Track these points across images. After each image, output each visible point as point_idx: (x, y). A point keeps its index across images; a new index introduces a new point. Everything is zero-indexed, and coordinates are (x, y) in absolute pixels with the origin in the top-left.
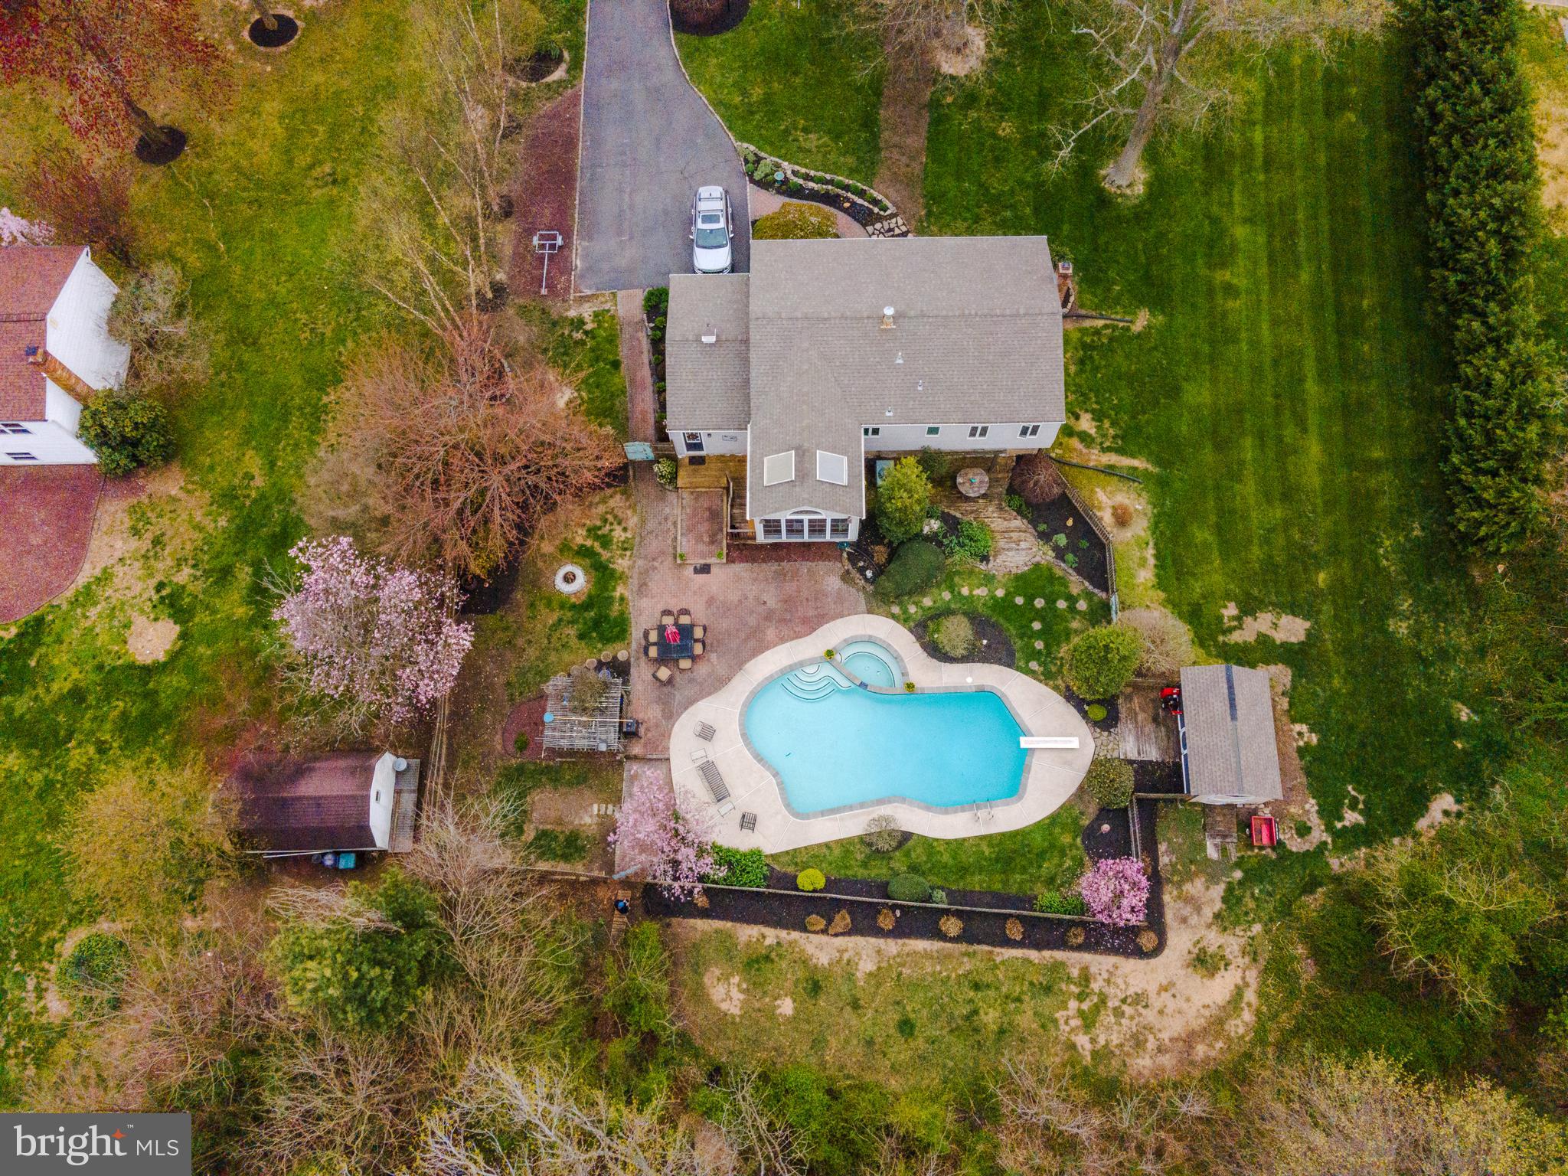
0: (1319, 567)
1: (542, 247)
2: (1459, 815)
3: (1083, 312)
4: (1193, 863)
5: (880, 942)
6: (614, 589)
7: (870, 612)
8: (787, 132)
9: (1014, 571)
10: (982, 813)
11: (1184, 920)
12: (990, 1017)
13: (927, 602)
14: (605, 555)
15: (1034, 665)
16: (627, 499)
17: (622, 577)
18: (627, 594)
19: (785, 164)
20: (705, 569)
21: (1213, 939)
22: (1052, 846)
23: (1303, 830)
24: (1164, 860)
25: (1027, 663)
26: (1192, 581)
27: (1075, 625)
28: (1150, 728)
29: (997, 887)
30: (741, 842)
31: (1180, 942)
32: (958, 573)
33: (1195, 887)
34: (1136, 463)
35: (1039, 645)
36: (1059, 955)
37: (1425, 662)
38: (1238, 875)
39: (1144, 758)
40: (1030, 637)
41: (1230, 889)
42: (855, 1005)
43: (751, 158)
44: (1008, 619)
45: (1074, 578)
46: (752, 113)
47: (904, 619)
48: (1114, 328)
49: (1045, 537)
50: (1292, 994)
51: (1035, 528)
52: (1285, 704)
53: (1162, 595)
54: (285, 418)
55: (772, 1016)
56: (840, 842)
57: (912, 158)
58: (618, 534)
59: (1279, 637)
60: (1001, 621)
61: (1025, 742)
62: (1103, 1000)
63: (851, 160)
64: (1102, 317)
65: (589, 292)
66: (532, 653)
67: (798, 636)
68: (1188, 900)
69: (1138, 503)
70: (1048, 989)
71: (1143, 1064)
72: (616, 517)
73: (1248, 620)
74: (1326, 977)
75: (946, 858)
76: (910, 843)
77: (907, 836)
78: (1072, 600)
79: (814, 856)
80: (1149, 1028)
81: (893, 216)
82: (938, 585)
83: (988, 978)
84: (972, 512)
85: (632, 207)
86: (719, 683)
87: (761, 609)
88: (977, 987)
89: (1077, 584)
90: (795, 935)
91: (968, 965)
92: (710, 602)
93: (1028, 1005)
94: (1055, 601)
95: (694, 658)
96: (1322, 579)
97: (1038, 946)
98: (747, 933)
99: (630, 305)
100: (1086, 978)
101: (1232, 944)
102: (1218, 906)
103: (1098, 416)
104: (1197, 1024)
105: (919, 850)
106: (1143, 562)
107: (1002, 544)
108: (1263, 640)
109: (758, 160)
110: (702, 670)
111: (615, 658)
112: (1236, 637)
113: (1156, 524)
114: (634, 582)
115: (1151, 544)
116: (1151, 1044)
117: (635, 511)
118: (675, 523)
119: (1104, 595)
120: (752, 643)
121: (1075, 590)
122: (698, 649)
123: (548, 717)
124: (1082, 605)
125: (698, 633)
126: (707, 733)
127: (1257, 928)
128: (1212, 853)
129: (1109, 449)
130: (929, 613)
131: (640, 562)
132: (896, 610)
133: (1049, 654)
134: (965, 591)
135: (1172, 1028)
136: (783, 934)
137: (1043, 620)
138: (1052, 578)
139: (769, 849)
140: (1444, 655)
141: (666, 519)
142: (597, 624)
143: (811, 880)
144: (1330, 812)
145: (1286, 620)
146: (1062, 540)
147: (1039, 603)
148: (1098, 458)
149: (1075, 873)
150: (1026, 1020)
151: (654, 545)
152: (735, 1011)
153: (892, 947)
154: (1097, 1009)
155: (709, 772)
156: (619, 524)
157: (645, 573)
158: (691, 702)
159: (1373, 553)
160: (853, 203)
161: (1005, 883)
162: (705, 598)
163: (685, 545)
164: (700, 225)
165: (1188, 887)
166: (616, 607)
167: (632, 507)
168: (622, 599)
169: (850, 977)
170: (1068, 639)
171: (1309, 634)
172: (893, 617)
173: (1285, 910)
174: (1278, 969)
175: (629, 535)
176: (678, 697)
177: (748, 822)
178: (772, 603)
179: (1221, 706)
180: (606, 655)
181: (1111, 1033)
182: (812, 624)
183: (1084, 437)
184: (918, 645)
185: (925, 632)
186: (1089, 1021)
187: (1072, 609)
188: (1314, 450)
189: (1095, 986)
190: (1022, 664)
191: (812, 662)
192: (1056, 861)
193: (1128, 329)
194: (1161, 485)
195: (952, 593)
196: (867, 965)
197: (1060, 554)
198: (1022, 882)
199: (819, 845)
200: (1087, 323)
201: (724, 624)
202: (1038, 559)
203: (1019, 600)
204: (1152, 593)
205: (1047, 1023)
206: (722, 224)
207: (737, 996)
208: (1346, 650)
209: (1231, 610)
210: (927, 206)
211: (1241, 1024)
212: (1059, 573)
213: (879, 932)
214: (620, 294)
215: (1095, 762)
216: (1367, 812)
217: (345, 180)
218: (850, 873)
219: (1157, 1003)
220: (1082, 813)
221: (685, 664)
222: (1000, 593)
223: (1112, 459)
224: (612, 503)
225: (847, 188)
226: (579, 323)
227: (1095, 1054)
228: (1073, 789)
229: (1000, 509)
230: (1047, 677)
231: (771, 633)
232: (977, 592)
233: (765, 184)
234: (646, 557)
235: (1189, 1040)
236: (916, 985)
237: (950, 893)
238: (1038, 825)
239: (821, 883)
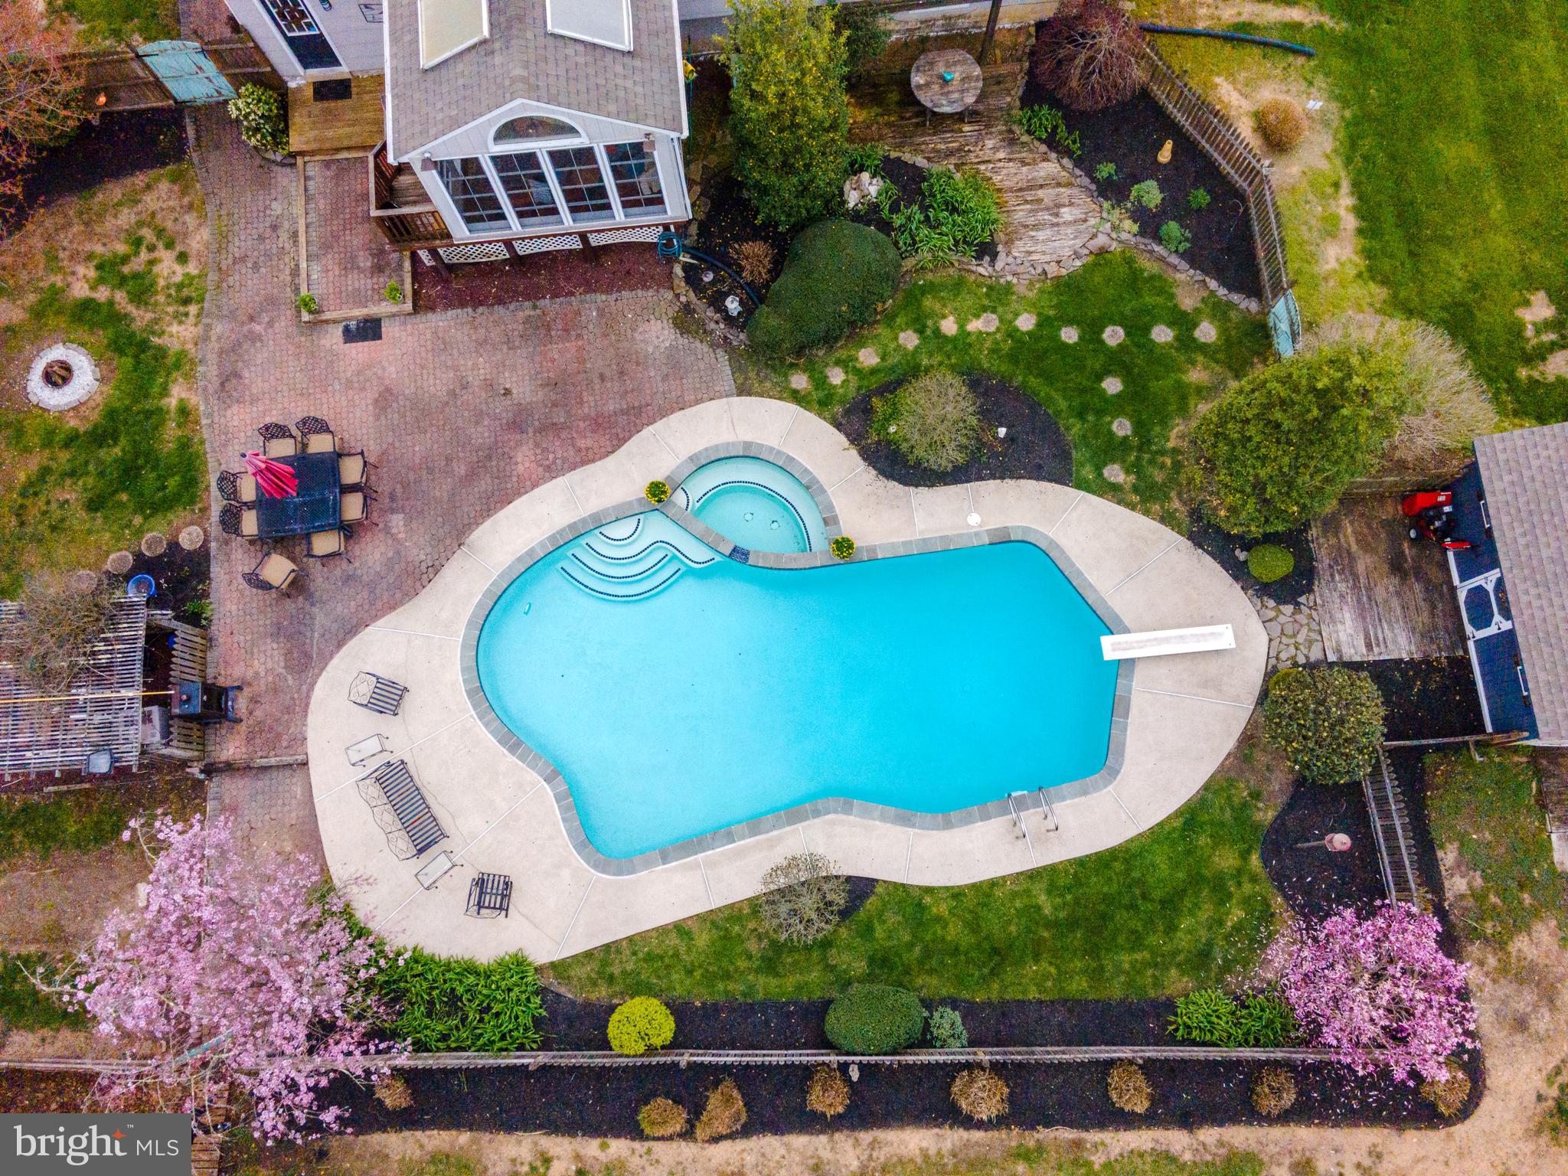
5: (818, 1145)
6: (165, 392)
7: (743, 391)
9: (1053, 270)
10: (1030, 819)
11: (1521, 1024)
13: (868, 357)
14: (141, 317)
15: (1115, 473)
16: (184, 192)
17: (181, 363)
18: (194, 399)
20: (368, 330)
22: (1196, 880)
24: (1456, 885)
25: (1098, 470)
26: (1445, 255)
27: (1196, 375)
28: (1385, 587)
29: (1078, 986)
30: (481, 942)
31: (1517, 1076)
32: (931, 288)
33: (1538, 945)
34: (1298, 14)
35: (1122, 427)
36: (1240, 1135)
39: (1378, 654)
40: (1100, 413)
44: (1049, 378)
45: (1184, 274)
47: (820, 401)
49: (1112, 191)
51: (1090, 174)
53: (1380, 293)
56: (708, 919)
58: (168, 269)
60: (1033, 381)
61: (1112, 648)
67: (586, 459)
68: (1525, 975)
72: (160, 232)
75: (955, 931)
76: (871, 903)
77: (860, 888)
78: (1185, 323)
79: (650, 958)
82: (890, 318)
84: (950, 153)
86: (410, 579)
87: (500, 406)
89: (1191, 287)
90: (618, 1147)
92: (385, 399)
94: (1147, 329)
95: (349, 531)
97: (1189, 1119)
98: (510, 1153)
105: (892, 918)
106: (1330, 229)
107: (1021, 214)
110: (372, 553)
111: (174, 546)
112: (1557, 368)
113: (1353, 142)
114: (209, 371)
115: (1345, 186)
117: (203, 217)
118: (295, 235)
119: (1253, 306)
120: (485, 484)
121: (1188, 302)
122: (353, 507)
124: (1207, 332)
125: (351, 471)
126: (388, 698)
130: (874, 382)
131: (219, 328)
132: (800, 381)
133: (1145, 444)
134: (949, 326)
136: (592, 1148)
137: (1125, 371)
138: (1134, 281)
139: (543, 952)
141: (274, 228)
142: (129, 473)
143: (641, 1029)
146: (1151, 193)
147: (1113, 336)
148: (1212, 12)
151: (249, 287)
153: (846, 1152)
155: (397, 787)
156: (170, 245)
157: (232, 351)
158: (350, 630)
161: (1096, 975)
162: (371, 395)
163: (318, 279)
165: (1520, 945)
166: (171, 432)
167: (195, 207)
168: (184, 411)
170: (1183, 409)
172: (797, 397)
175: (192, 268)
176: (321, 618)
177: (493, 894)
178: (524, 391)
180: (153, 538)
182: (614, 428)
184: (854, 453)
185: (868, 423)
187: (1186, 342)
190: (1088, 473)
191: (620, 514)
192: (1206, 912)
194: (1351, 57)
195: (920, 332)
197: (1149, 224)
198: (1137, 969)
199: (662, 931)
201: (418, 447)
202: (1102, 240)
203: (1070, 335)
204: (1356, 290)
209: (1539, 310)
212: (1149, 266)
215: (1271, 674)
218: (736, 988)
220: (1256, 795)
221: (325, 543)
222: (1026, 322)
223: (1243, 11)
224: (151, 202)
228: (1230, 744)
229: (1012, 141)
230: (1147, 496)
231: (524, 459)
232: (975, 325)
234: (232, 315)
237: (969, 1011)
238: (1158, 834)
239: (665, 1028)
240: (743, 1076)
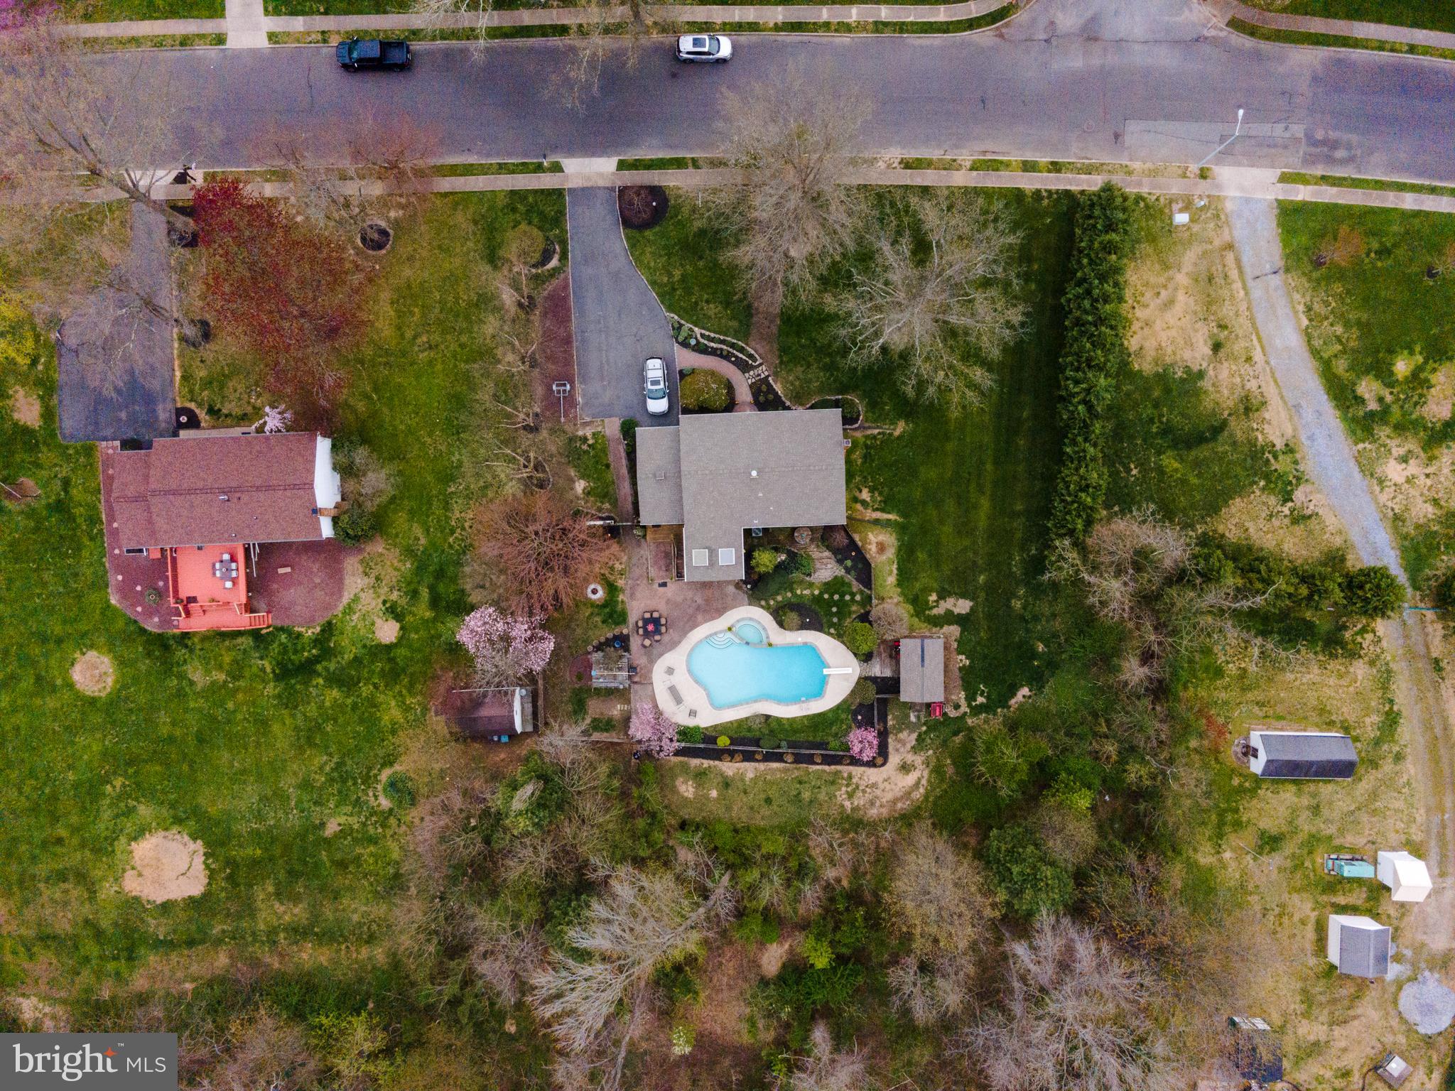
0: (981, 573)
1: (559, 392)
2: (1030, 697)
3: (867, 425)
4: (904, 724)
5: (756, 764)
6: (618, 596)
7: (750, 604)
8: (696, 303)
9: (824, 580)
10: (804, 705)
11: (897, 750)
12: (806, 795)
13: (779, 598)
14: (612, 578)
15: (832, 631)
16: (620, 546)
17: (622, 590)
18: (625, 599)
19: (696, 329)
20: (664, 585)
21: (910, 758)
22: (837, 719)
23: (957, 707)
24: (890, 723)
25: (828, 629)
26: (915, 582)
27: (854, 608)
28: (887, 660)
29: (811, 738)
30: (691, 723)
31: (894, 759)
32: (795, 582)
33: (903, 735)
34: (891, 517)
35: (835, 620)
36: (839, 768)
37: (1027, 622)
38: (924, 728)
39: (882, 675)
40: (831, 616)
41: (920, 735)
42: (745, 792)
43: (676, 325)
44: (820, 607)
45: (854, 583)
46: (674, 289)
47: (767, 608)
48: (883, 434)
49: (840, 562)
50: (942, 781)
51: (835, 557)
52: (955, 645)
53: (899, 590)
54: (430, 503)
55: (708, 799)
56: (736, 721)
57: (771, 322)
58: (618, 566)
59: (956, 611)
60: (816, 607)
61: (826, 671)
62: (857, 787)
63: (735, 324)
64: (878, 427)
65: (588, 419)
66: (579, 631)
67: (713, 618)
68: (899, 741)
69: (889, 539)
70: (833, 783)
71: (873, 812)
72: (615, 556)
73: (942, 602)
74: (957, 773)
75: (787, 727)
76: (770, 720)
77: (768, 717)
78: (853, 595)
79: (725, 728)
80: (877, 797)
81: (761, 365)
82: (785, 589)
83: (805, 779)
84: (803, 549)
85: (608, 361)
86: (674, 645)
87: (694, 605)
88: (800, 783)
89: (856, 586)
90: (717, 763)
91: (796, 773)
92: (668, 602)
93: (824, 790)
94: (844, 596)
95: (662, 634)
96: (982, 579)
97: (829, 764)
98: (695, 762)
99: (612, 428)
100: (850, 777)
101: (918, 760)
102: (914, 742)
103: (872, 490)
104: (899, 794)
105: (775, 723)
106: (891, 573)
107: (818, 565)
108: (949, 613)
109: (681, 325)
110: (666, 638)
111: (621, 633)
112: (935, 611)
113: (899, 551)
114: (628, 592)
115: (896, 562)
116: (878, 804)
117: (625, 553)
118: (647, 560)
119: (869, 591)
120: (690, 623)
121: (855, 590)
122: (663, 629)
123: (593, 673)
124: (858, 598)
125: (663, 621)
126: (670, 671)
127: (931, 752)
128: (913, 719)
129: (877, 509)
130: (780, 605)
131: (630, 582)
132: (763, 603)
133: (840, 624)
134: (799, 592)
135: (889, 796)
136: (711, 762)
137: (838, 606)
138: (843, 584)
139: (703, 725)
140: (1036, 619)
141: (642, 557)
142: (611, 615)
143: (723, 742)
144: (970, 698)
145: (961, 602)
146: (849, 563)
147: (836, 597)
148: (870, 515)
149: (847, 733)
150: (822, 796)
151: (637, 572)
152: (691, 796)
153: (762, 766)
154: (854, 791)
155: (673, 690)
156: (618, 560)
157: (633, 587)
158: (661, 655)
159: (1010, 564)
160: (737, 357)
161: (815, 736)
162: (665, 601)
163: (653, 572)
164: (650, 387)
165: (901, 736)
166: (620, 606)
167: (623, 551)
168: (623, 601)
169: (743, 780)
170: (850, 616)
171: (972, 609)
172: (762, 607)
173: (944, 743)
174: (937, 770)
175: (623, 566)
176: (655, 652)
177: (693, 713)
178: (700, 601)
179: (917, 659)
180: (617, 631)
181: (859, 800)
182: (720, 612)
183: (864, 503)
184: (774, 622)
185: (779, 615)
186: (850, 796)
187: (853, 600)
188: (985, 503)
189: (854, 781)
190: (826, 630)
191: (721, 632)
192: (839, 726)
193: (891, 435)
194: (901, 529)
195: (792, 593)
196: (750, 775)
197: (848, 571)
198: (823, 736)
199: (727, 723)
200: (869, 432)
201: (676, 615)
202: (836, 573)
203: (826, 596)
204: (894, 589)
205: (832, 797)
206: (662, 386)
207: (691, 790)
208: (990, 617)
209: (933, 597)
210: (780, 357)
211: (918, 794)
212: (847, 581)
213: (757, 761)
214: (606, 420)
215: (860, 678)
216: (988, 698)
217: (437, 346)
218: (742, 735)
219: (881, 786)
220: (852, 703)
221: (657, 638)
222: (816, 592)
223: (878, 515)
224: (613, 548)
225: (733, 346)
226: (585, 439)
227: (852, 809)
228: (849, 692)
229: (818, 548)
230: (839, 637)
231: (700, 617)
232: (805, 592)
233: (685, 344)
234: (633, 579)
235: (895, 801)
236: (772, 783)
237: (789, 742)
238: (831, 710)
239: (728, 742)
240: (742, 752)
